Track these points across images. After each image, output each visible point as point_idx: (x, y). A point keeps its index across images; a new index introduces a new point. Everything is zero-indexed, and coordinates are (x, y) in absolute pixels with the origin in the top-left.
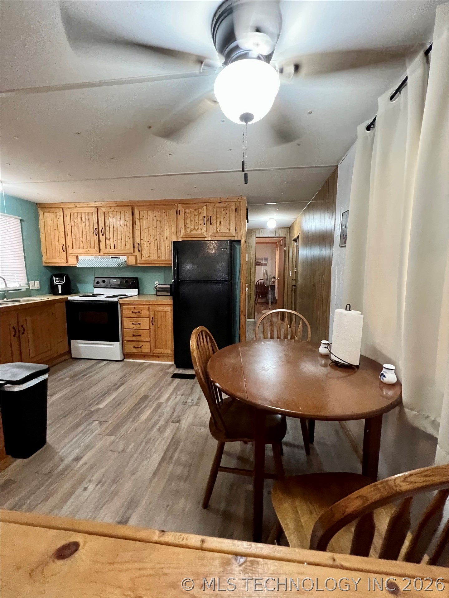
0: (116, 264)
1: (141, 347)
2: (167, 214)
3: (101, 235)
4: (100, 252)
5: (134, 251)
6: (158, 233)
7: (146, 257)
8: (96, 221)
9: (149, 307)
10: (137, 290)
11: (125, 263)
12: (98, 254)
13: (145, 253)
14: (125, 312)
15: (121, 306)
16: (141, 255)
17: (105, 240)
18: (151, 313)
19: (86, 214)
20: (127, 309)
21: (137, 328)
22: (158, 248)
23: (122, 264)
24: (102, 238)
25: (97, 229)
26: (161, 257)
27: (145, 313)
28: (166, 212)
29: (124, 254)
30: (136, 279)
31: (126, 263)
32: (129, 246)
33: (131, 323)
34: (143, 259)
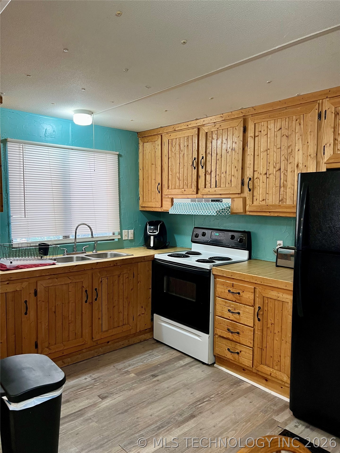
0: (215, 212)
1: (238, 353)
3: (200, 167)
4: (197, 193)
5: (242, 191)
6: (283, 158)
7: (260, 200)
8: (195, 147)
9: (255, 288)
10: (247, 252)
11: (228, 210)
12: (195, 196)
13: (259, 193)
14: (220, 289)
15: (215, 278)
16: (253, 196)
17: (205, 175)
18: (257, 299)
19: (186, 138)
20: (223, 284)
21: (235, 320)
22: (282, 185)
23: (223, 211)
24: (202, 171)
25: (196, 159)
26: (284, 200)
27: (248, 296)
28: (300, 118)
29: (228, 195)
30: (248, 234)
31: (230, 210)
32: (236, 182)
33: (226, 309)
34: (255, 203)
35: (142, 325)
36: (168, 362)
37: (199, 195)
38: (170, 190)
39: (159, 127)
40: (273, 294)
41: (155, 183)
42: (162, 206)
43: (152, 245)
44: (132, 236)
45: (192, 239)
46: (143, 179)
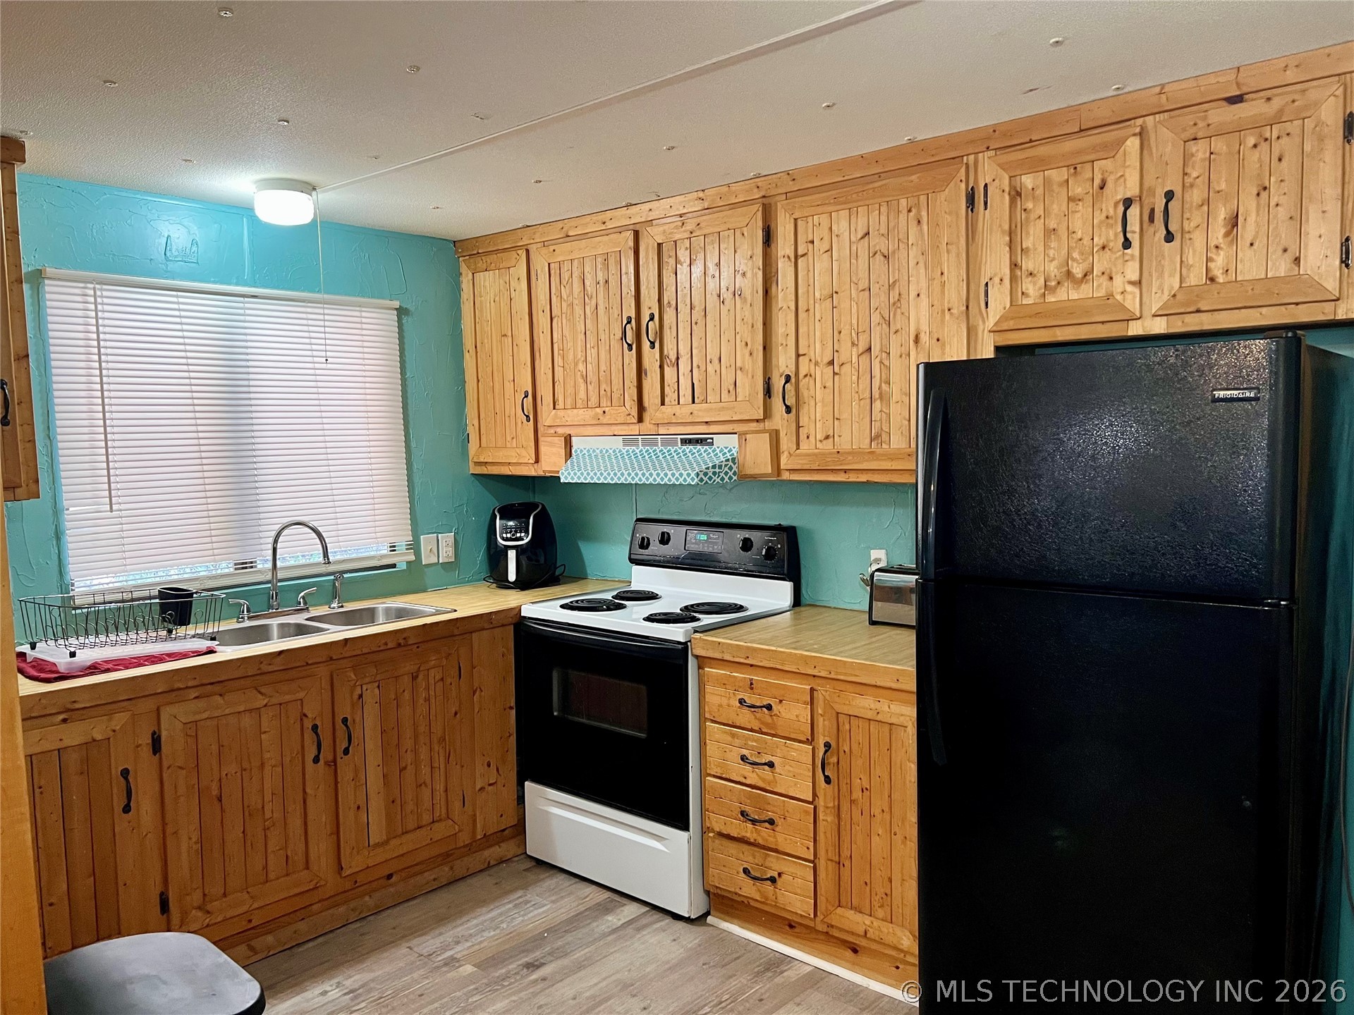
0: (693, 475)
1: (773, 880)
2: (924, 213)
3: (646, 345)
4: (640, 420)
5: (767, 414)
6: (876, 318)
7: (819, 437)
8: (629, 287)
9: (812, 690)
10: (786, 587)
11: (731, 468)
12: (635, 429)
13: (815, 416)
14: (715, 696)
15: (700, 667)
16: (798, 427)
17: (661, 367)
18: (820, 722)
19: (599, 260)
20: (723, 682)
21: (761, 784)
22: (876, 394)
23: (717, 470)
24: (651, 358)
25: (633, 321)
26: (884, 437)
27: (794, 714)
28: (918, 205)
29: (732, 426)
30: (790, 534)
31: (735, 468)
32: (751, 386)
33: (735, 754)
34: (804, 446)
35: (489, 818)
36: (574, 922)
37: (647, 426)
38: (561, 413)
39: (520, 226)
40: (865, 704)
41: (515, 391)
42: (537, 461)
43: (512, 577)
44: (451, 551)
45: (630, 554)
46: (478, 381)
